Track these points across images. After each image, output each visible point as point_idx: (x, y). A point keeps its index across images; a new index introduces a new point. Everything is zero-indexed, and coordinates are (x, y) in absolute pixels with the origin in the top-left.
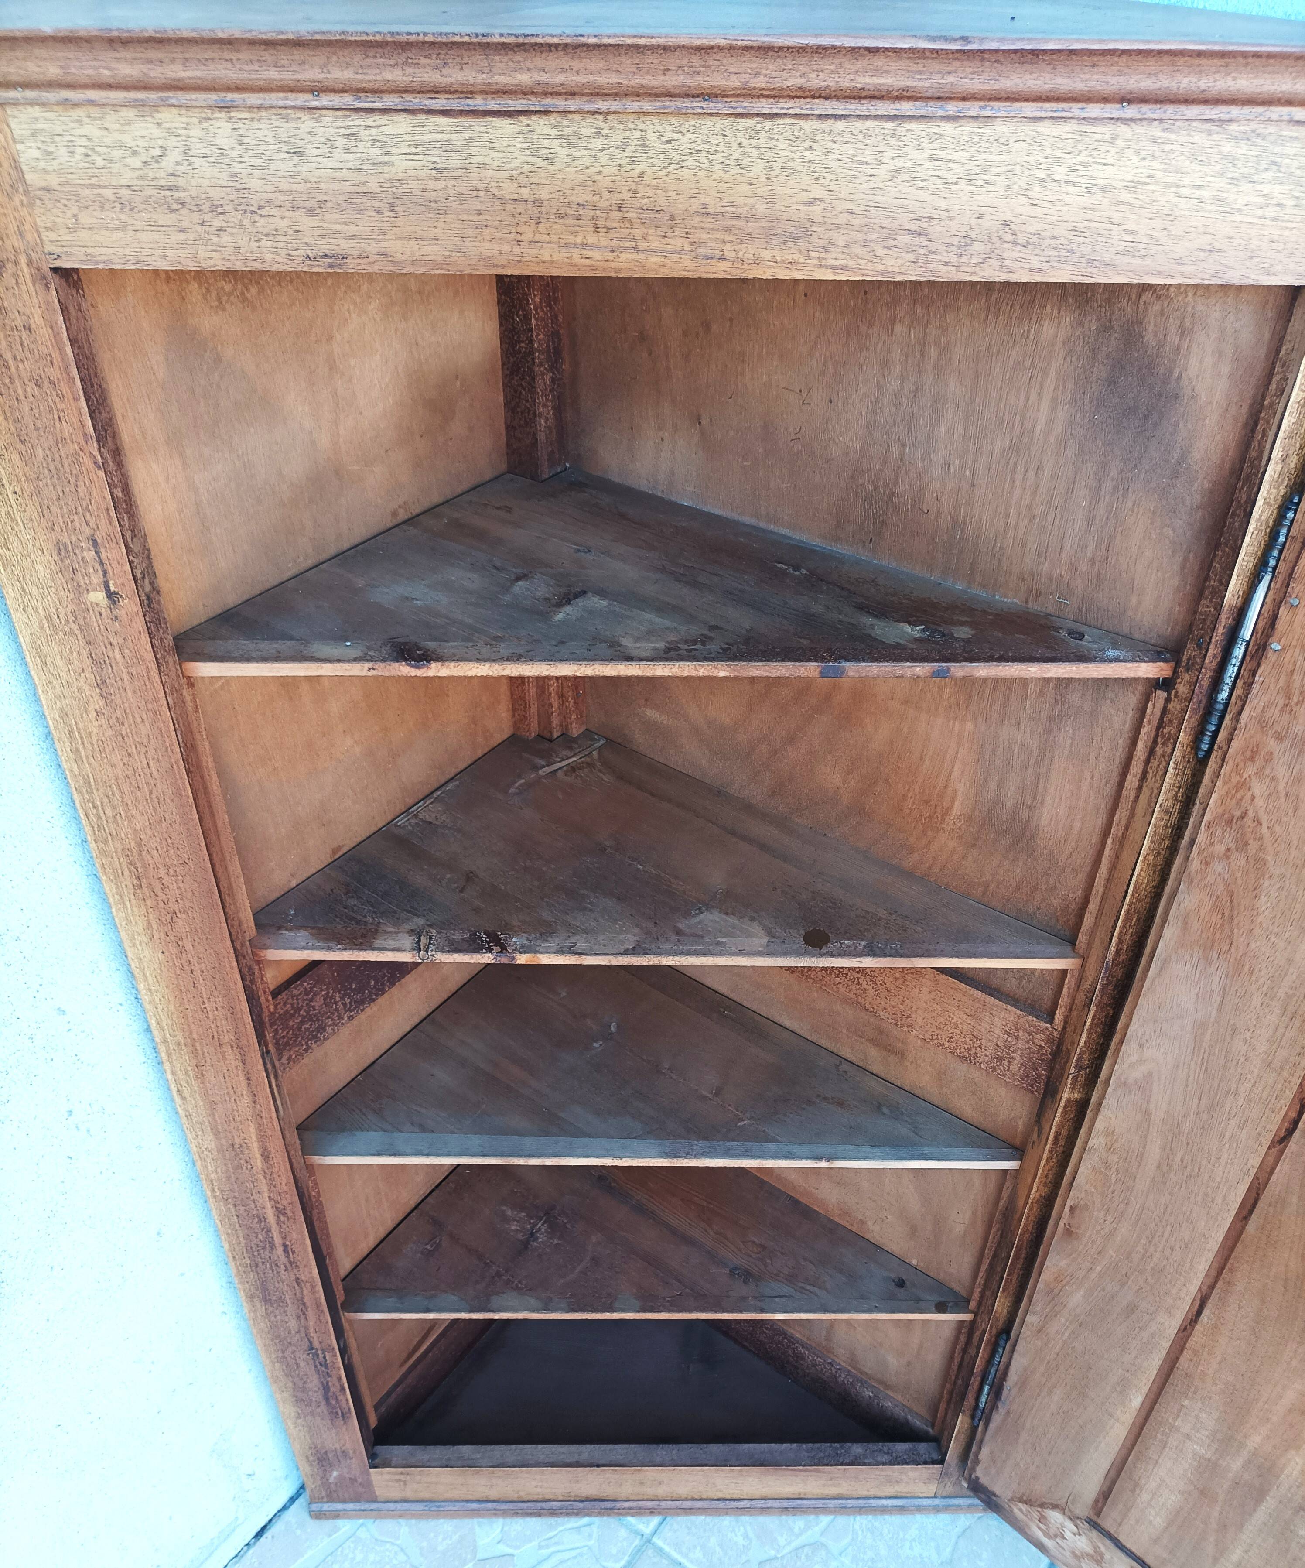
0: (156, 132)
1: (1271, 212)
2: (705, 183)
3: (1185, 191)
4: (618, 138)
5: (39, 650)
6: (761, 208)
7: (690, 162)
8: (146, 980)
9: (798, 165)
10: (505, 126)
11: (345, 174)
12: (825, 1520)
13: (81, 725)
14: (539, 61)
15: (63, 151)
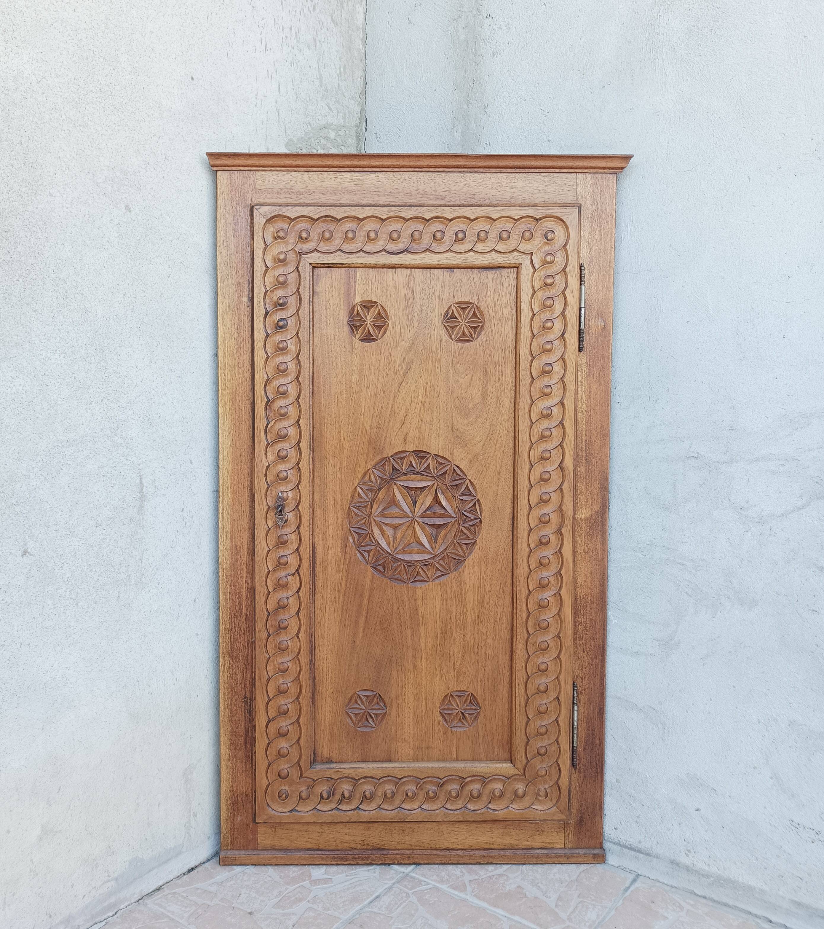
0: (290, 177)
1: (557, 192)
2: (420, 187)
3: (535, 188)
4: (399, 177)
5: (223, 317)
6: (433, 193)
7: (416, 183)
8: (223, 454)
9: (441, 183)
10: (372, 176)
11: (333, 186)
12: (505, 867)
13: (228, 344)
14: (381, 160)
15: (267, 181)
